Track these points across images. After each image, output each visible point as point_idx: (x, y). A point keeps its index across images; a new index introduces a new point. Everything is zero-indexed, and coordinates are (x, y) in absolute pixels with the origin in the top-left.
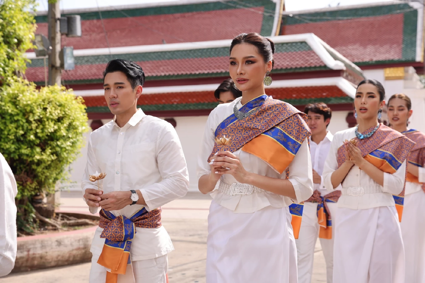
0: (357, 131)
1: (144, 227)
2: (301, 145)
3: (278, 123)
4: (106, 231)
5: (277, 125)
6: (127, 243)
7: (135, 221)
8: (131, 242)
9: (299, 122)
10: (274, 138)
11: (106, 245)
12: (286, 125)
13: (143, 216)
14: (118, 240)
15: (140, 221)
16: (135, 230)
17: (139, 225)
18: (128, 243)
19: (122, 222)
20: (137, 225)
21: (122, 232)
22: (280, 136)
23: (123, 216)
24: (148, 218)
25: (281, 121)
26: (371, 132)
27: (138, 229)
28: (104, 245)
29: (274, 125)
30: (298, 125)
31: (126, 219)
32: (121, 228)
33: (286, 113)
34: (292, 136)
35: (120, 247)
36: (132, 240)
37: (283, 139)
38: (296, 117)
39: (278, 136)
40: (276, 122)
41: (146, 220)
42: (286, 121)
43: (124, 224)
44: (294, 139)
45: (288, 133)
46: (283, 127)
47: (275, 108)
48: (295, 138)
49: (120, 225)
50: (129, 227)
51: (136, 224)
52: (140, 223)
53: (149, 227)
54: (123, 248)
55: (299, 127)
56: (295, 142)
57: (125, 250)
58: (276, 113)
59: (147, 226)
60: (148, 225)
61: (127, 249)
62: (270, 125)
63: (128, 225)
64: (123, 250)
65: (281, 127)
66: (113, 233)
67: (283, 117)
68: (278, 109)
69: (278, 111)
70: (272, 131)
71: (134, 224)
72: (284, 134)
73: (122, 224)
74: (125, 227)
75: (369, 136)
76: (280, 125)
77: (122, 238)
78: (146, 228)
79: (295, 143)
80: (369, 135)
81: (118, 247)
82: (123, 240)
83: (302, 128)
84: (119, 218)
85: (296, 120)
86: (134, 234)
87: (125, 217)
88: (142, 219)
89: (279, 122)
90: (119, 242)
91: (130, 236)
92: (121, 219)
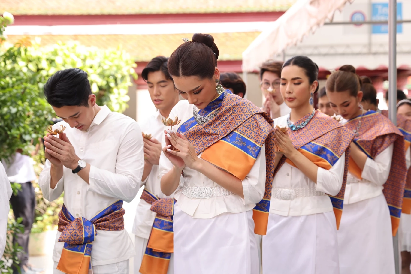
0: (289, 120)
1: (105, 230)
2: (261, 148)
3: (235, 128)
4: (65, 234)
5: (235, 129)
6: (87, 247)
7: (95, 223)
8: (92, 245)
9: (257, 123)
10: (232, 144)
11: (65, 249)
12: (244, 127)
13: (104, 218)
14: (78, 243)
15: (101, 223)
16: (96, 232)
17: (101, 228)
18: (89, 246)
19: (81, 224)
20: (98, 227)
21: (81, 234)
22: (238, 141)
23: (82, 217)
24: (110, 220)
25: (239, 125)
26: (305, 122)
27: (98, 231)
28: (63, 249)
29: (232, 130)
30: (256, 127)
31: (86, 221)
32: (80, 230)
33: (244, 115)
34: (251, 139)
35: (80, 251)
36: (93, 243)
37: (242, 143)
38: (254, 118)
39: (236, 141)
40: (234, 126)
41: (107, 222)
42: (243, 124)
43: (84, 226)
44: (253, 142)
45: (246, 136)
46: (240, 131)
47: (233, 109)
48: (254, 140)
49: (79, 227)
50: (89, 229)
51: (96, 226)
52: (101, 225)
53: (111, 230)
54: (83, 252)
55: (257, 129)
56: (254, 145)
57: (85, 254)
58: (234, 114)
59: (108, 229)
60: (109, 227)
61: (88, 253)
62: (228, 130)
63: (88, 227)
64: (83, 254)
65: (239, 131)
66: (71, 236)
67: (240, 121)
68: (235, 111)
69: (236, 112)
70: (230, 136)
71: (94, 225)
72: (242, 137)
73: (82, 226)
74: (84, 229)
75: (302, 127)
76: (238, 128)
77: (82, 240)
78: (108, 230)
79: (255, 147)
80: (302, 125)
81: (78, 251)
82: (83, 243)
83: (261, 130)
84: (78, 220)
85: (255, 122)
86: (95, 237)
87: (84, 219)
88: (103, 221)
89: (236, 126)
90: (78, 245)
91: (90, 239)
92: (81, 221)
